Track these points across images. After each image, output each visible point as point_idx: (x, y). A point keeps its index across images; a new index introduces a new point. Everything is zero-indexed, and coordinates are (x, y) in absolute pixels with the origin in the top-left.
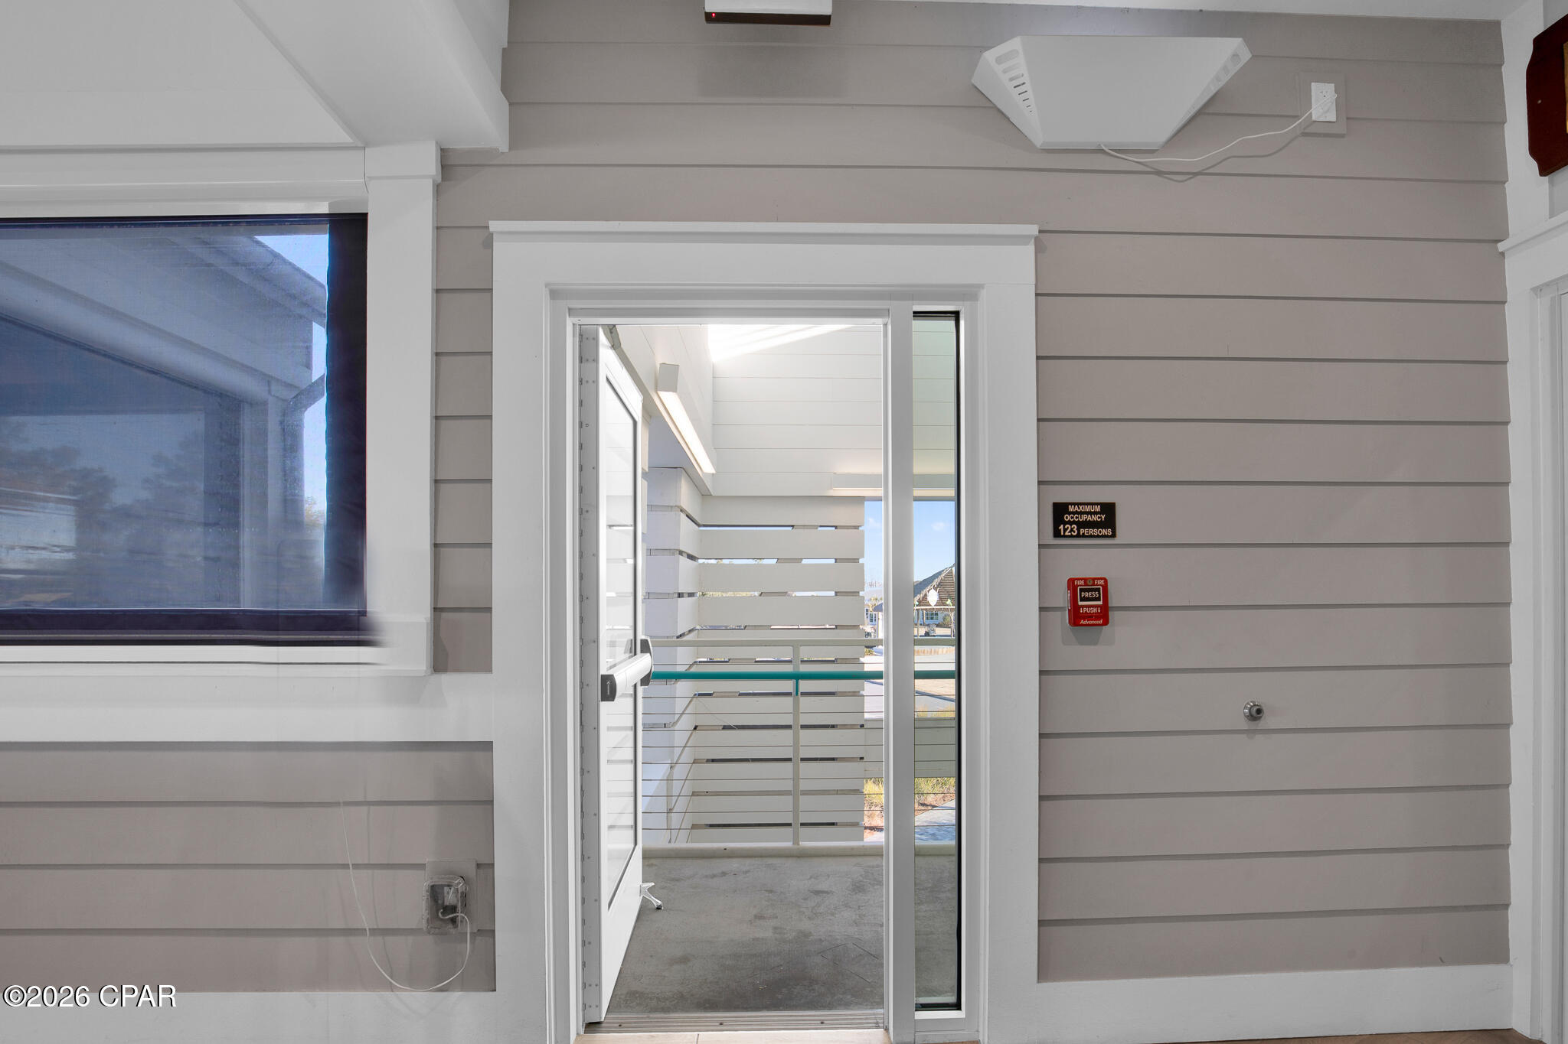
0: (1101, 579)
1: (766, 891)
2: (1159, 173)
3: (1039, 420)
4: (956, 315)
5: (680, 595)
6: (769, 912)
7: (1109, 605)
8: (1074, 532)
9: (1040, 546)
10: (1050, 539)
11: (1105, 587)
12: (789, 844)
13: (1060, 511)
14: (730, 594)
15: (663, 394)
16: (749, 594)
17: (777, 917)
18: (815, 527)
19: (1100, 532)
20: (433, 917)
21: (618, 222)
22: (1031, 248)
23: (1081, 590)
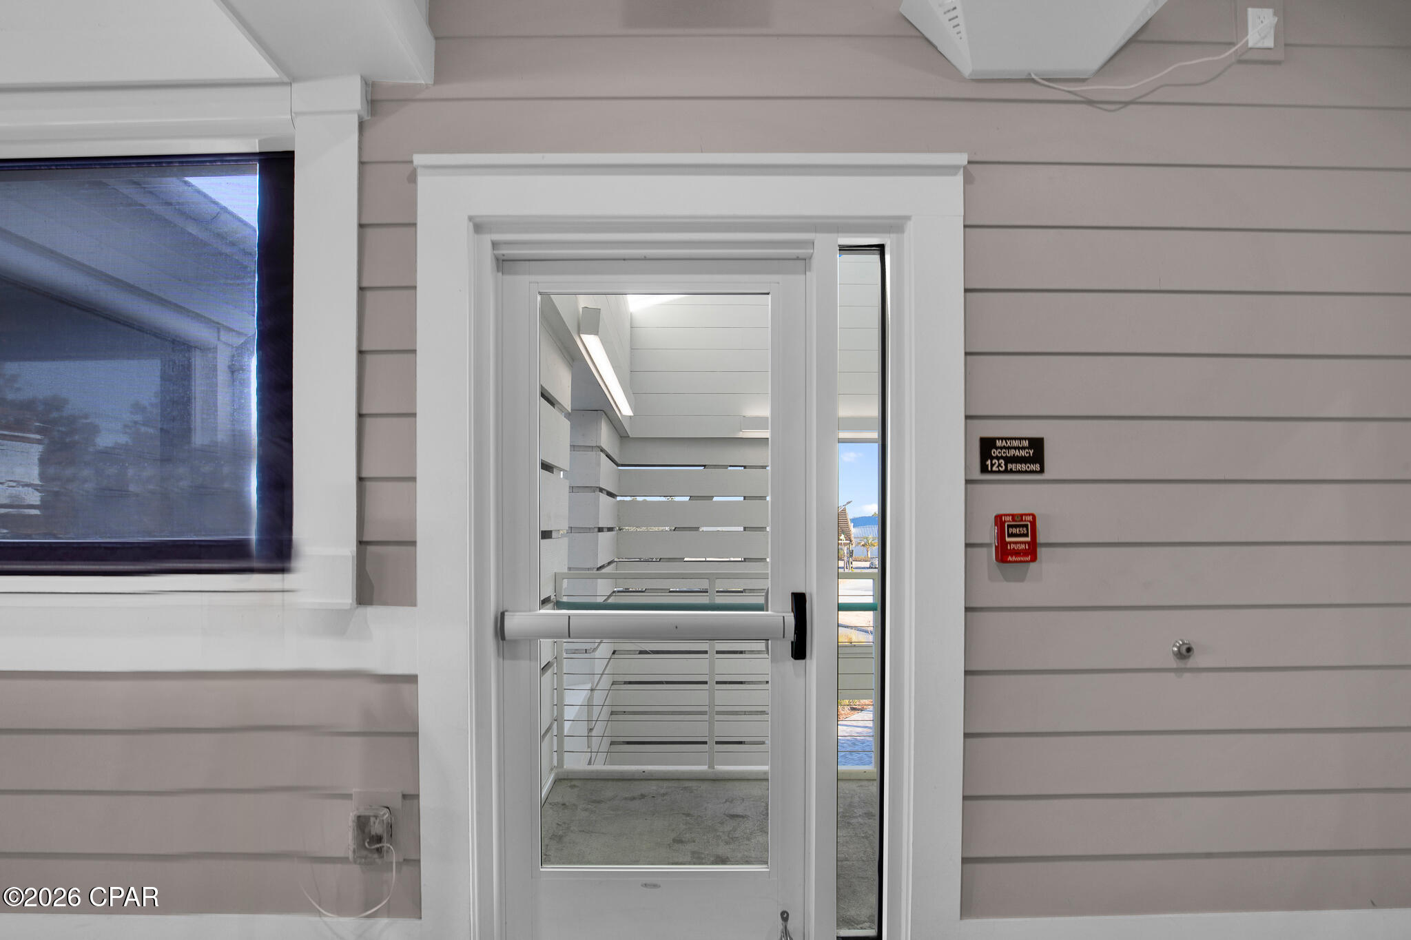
0: (1029, 515)
1: (683, 814)
2: (1090, 102)
3: (966, 354)
4: (881, 249)
5: (600, 530)
6: (687, 835)
7: (1038, 541)
8: (1002, 467)
9: (968, 482)
10: (977, 475)
11: (1033, 523)
12: (704, 768)
13: (987, 445)
14: (644, 529)
15: (585, 337)
16: (661, 528)
17: (694, 842)
18: (726, 467)
19: (1028, 467)
20: (360, 846)
21: (541, 155)
22: (959, 179)
23: (1009, 526)
